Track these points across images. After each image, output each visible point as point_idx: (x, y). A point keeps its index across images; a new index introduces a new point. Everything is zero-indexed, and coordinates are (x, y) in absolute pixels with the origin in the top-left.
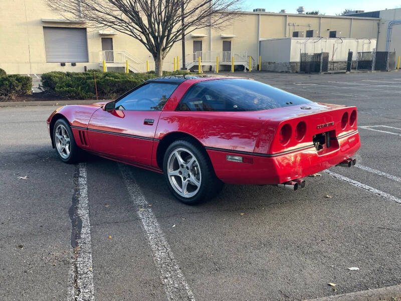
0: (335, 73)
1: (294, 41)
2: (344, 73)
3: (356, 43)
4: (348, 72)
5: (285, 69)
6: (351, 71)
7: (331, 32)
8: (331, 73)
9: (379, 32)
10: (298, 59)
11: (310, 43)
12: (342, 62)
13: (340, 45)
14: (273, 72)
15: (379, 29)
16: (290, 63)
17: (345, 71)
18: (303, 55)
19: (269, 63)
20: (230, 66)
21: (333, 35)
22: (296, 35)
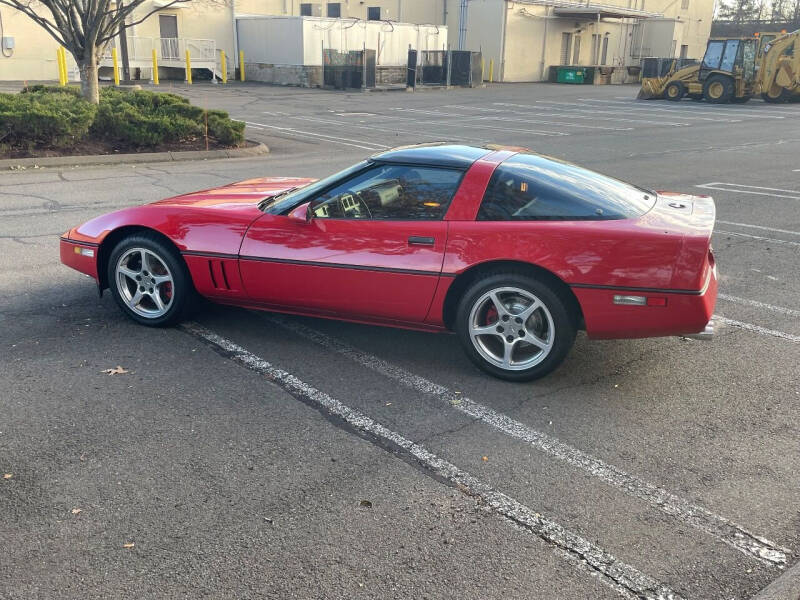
0: (389, 90)
1: (308, 23)
2: (403, 90)
3: (416, 33)
4: (410, 89)
5: (295, 80)
6: (417, 86)
7: (370, 9)
8: (381, 91)
9: (445, 13)
10: (318, 61)
11: (338, 28)
12: (395, 68)
13: (389, 35)
14: (271, 84)
15: (445, 6)
16: (305, 68)
17: (404, 86)
18: (328, 53)
19: (261, 66)
20: (182, 71)
21: (374, 15)
22: (307, 10)
